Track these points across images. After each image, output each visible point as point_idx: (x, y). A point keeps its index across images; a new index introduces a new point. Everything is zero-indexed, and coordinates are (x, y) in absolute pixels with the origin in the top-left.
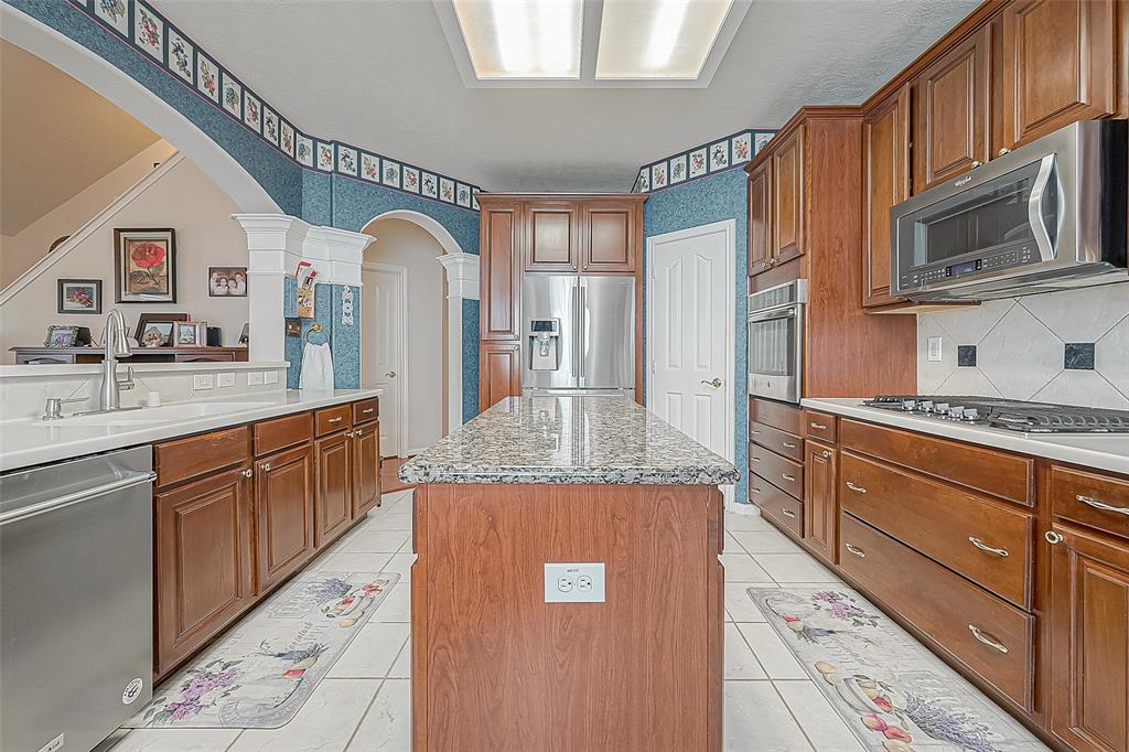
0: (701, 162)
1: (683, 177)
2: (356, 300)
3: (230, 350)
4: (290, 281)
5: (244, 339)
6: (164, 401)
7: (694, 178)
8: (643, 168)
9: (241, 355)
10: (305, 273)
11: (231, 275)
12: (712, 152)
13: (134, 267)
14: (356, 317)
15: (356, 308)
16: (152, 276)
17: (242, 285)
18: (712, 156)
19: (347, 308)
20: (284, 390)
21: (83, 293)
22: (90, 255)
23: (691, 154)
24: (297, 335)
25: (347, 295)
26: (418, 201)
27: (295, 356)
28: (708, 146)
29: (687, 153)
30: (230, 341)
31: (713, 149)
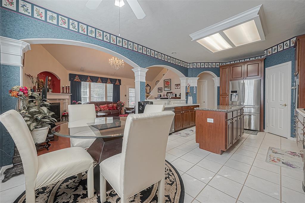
0: (281, 47)
1: (276, 51)
2: (196, 89)
3: (178, 98)
4: (186, 87)
5: (180, 96)
6: (173, 104)
7: (279, 52)
8: (265, 50)
9: (180, 98)
10: (188, 85)
11: (178, 85)
12: (284, 44)
13: (166, 85)
14: (196, 92)
15: (196, 90)
16: (168, 86)
17: (179, 87)
18: (284, 45)
19: (195, 90)
20: (185, 103)
21: (160, 89)
22: (161, 84)
23: (278, 45)
24: (187, 95)
25: (195, 88)
26: (208, 69)
27: (187, 98)
28: (283, 42)
29: (277, 45)
30: (178, 96)
31: (285, 43)
